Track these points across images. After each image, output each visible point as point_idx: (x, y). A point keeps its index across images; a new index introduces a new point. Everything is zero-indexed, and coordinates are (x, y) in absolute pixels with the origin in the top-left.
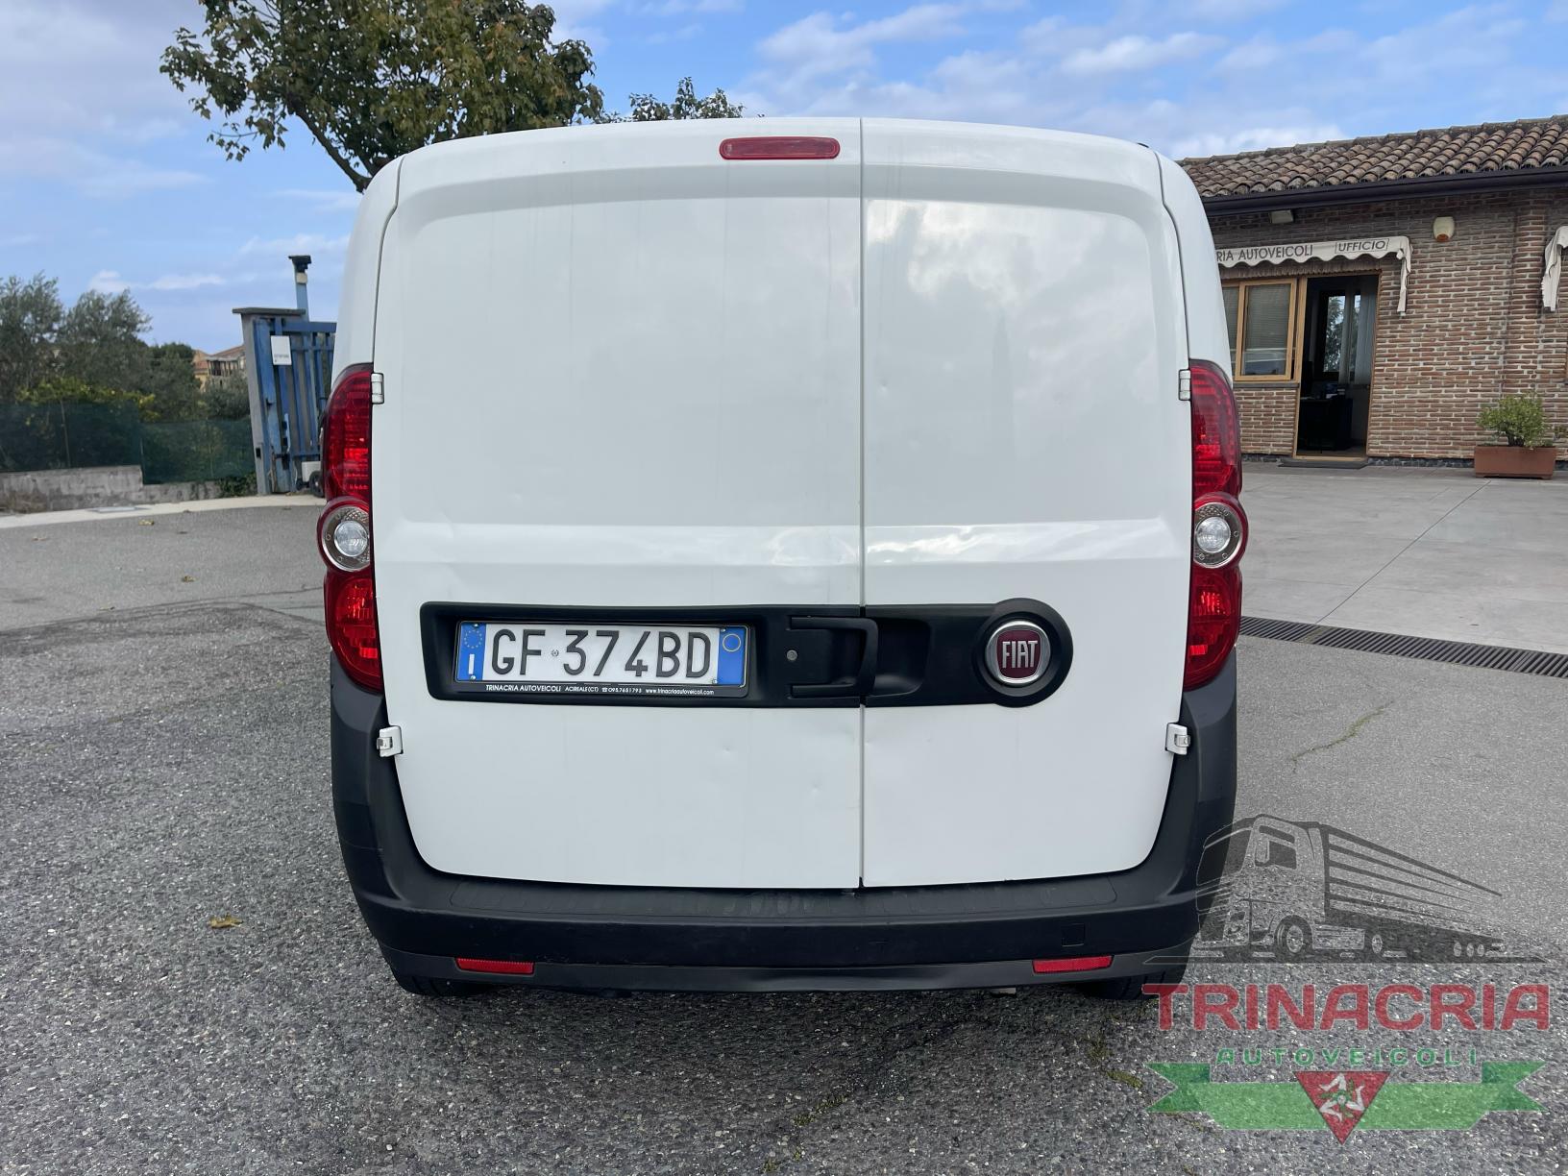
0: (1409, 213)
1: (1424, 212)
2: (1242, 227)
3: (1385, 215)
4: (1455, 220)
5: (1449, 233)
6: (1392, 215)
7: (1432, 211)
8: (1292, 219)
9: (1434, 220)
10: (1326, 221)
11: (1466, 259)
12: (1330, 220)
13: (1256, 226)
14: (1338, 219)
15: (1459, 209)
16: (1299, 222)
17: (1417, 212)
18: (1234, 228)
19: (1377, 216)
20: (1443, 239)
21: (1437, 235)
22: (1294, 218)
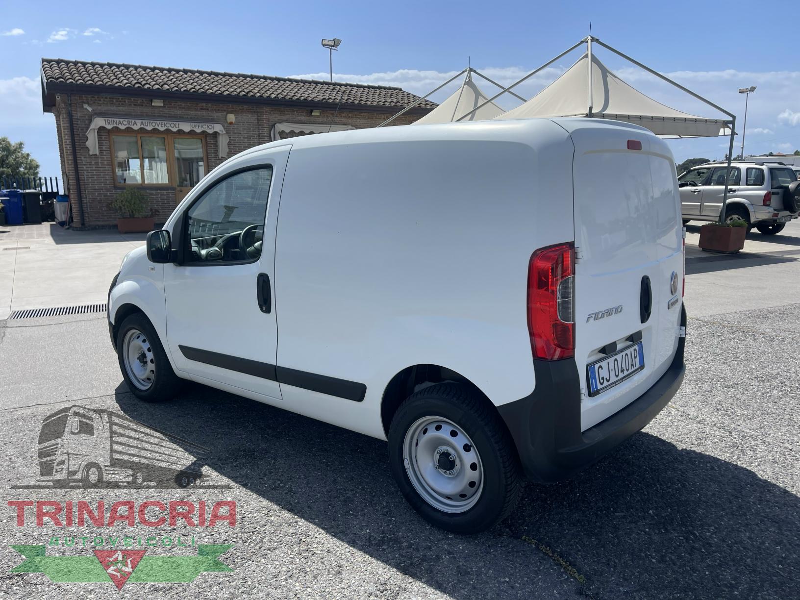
0: (215, 110)
1: (221, 110)
2: (135, 105)
3: (205, 109)
4: (235, 115)
5: (234, 122)
6: (208, 109)
7: (225, 111)
8: (162, 105)
9: (227, 114)
10: (178, 108)
11: (240, 133)
12: (180, 108)
13: (142, 105)
14: (184, 108)
15: (236, 111)
16: (165, 107)
17: (219, 110)
18: (131, 105)
19: (202, 109)
20: (231, 123)
21: (229, 121)
22: (164, 104)
